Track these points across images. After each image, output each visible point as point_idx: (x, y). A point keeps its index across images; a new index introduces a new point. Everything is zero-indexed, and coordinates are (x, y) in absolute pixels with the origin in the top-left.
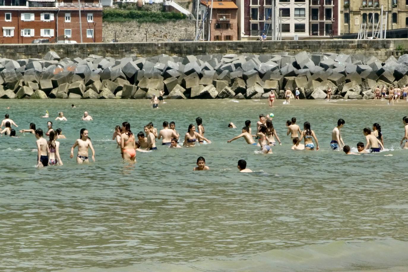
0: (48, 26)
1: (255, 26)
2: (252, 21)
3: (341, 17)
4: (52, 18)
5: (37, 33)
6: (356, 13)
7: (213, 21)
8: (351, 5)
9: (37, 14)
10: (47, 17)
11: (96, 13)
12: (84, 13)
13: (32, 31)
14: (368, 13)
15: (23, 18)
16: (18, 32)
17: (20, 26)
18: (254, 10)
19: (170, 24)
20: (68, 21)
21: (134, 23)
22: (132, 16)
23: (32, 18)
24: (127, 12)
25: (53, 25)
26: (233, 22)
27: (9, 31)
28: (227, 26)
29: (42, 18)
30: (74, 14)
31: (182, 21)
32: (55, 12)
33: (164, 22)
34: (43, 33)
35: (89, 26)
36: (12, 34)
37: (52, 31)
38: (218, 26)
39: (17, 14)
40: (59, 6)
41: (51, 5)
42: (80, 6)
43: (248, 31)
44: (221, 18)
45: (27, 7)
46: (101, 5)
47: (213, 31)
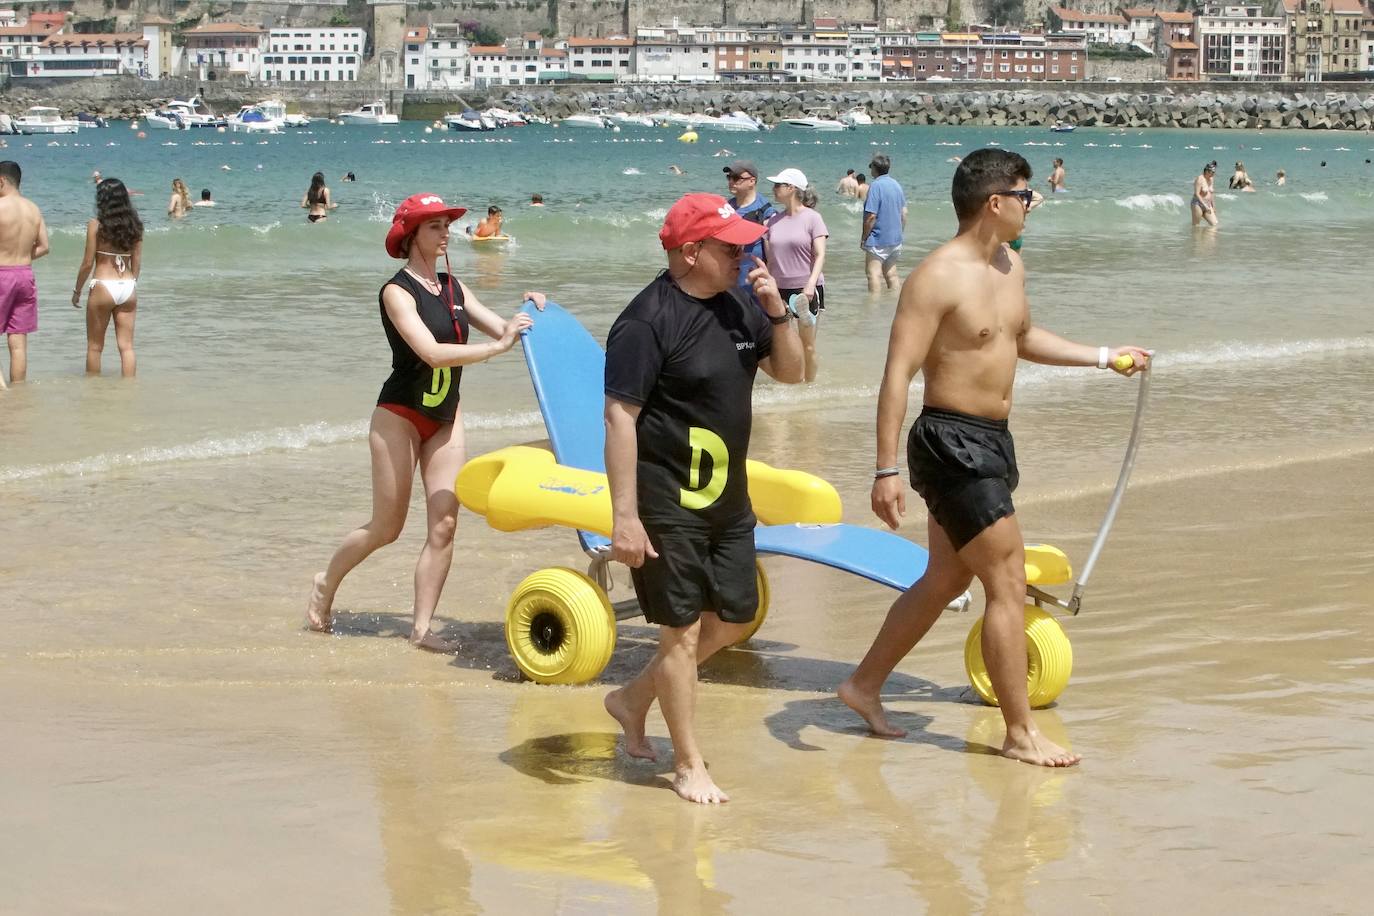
0: (1038, 63)
1: (1212, 64)
2: (1210, 60)
3: (1287, 57)
4: (1042, 55)
5: (1029, 68)
6: (1302, 54)
7: (1177, 60)
8: (1297, 48)
9: (1029, 52)
10: (1038, 55)
11: (1080, 52)
12: (1069, 52)
13: (1025, 67)
14: (1312, 54)
15: (1017, 55)
16: (1012, 69)
17: (1014, 62)
18: (1212, 51)
19: (1138, 62)
20: (1055, 58)
21: (1108, 61)
22: (1106, 55)
23: (1025, 55)
24: (1101, 51)
25: (1043, 62)
26: (1194, 60)
27: (1005, 67)
28: (1188, 64)
29: (1034, 55)
30: (1062, 52)
31: (1149, 59)
32: (1045, 51)
33: (1134, 60)
34: (1034, 69)
35: (1076, 62)
36: (1008, 70)
37: (1042, 67)
38: (1182, 64)
39: (1012, 52)
40: (1048, 45)
41: (1041, 44)
42: (1066, 45)
43: (1206, 69)
44: (1184, 57)
45: (1021, 46)
46: (1083, 45)
47: (1177, 69)
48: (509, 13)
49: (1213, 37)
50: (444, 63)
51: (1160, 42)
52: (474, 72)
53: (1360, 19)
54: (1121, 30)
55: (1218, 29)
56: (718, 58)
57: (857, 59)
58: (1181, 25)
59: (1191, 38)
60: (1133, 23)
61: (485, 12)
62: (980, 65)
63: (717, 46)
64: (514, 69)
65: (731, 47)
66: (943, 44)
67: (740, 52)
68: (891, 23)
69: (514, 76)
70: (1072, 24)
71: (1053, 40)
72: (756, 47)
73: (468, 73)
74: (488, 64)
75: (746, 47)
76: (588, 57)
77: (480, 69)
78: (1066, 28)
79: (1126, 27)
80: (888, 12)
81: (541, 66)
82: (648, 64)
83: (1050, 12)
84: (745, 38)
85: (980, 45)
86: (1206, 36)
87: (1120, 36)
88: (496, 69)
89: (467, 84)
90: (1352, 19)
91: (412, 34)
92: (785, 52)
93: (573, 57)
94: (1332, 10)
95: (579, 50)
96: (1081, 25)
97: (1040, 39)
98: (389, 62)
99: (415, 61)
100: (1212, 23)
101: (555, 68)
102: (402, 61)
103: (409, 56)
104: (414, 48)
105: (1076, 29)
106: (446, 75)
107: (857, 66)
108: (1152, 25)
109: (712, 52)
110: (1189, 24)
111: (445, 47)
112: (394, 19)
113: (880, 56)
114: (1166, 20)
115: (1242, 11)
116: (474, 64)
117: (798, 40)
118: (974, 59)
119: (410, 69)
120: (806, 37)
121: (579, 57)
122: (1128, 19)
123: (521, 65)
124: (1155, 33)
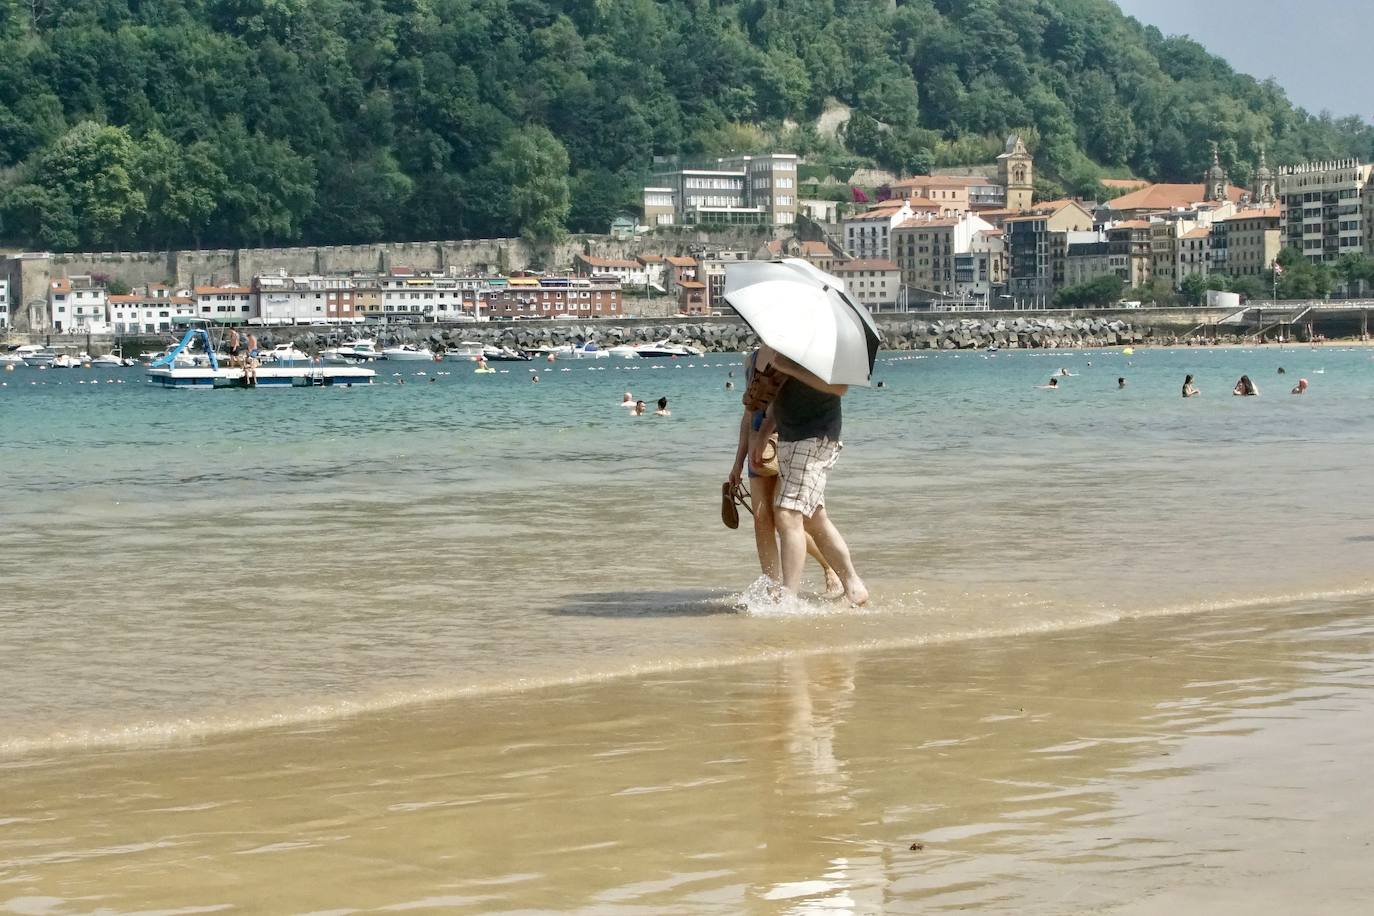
0: (585, 302)
1: (716, 300)
2: (714, 297)
4: (588, 295)
5: (579, 307)
7: (689, 296)
9: (578, 293)
10: (585, 295)
11: (617, 292)
12: (608, 292)
13: (575, 305)
15: (569, 296)
16: (566, 306)
17: (567, 301)
18: (716, 289)
19: (657, 299)
20: (598, 298)
21: (634, 298)
22: (633, 294)
23: (575, 295)
24: (629, 291)
25: (589, 301)
26: (703, 297)
28: (698, 300)
29: (582, 296)
30: (603, 293)
31: (665, 297)
32: (590, 292)
33: (653, 298)
34: (583, 308)
35: (613, 301)
36: (562, 307)
37: (588, 306)
38: (694, 300)
39: (564, 293)
40: (592, 286)
41: (587, 285)
42: (607, 287)
43: (712, 304)
44: (695, 294)
45: (571, 288)
46: (618, 286)
47: (690, 305)
48: (134, 266)
49: (716, 278)
50: (86, 311)
51: (671, 282)
52: (114, 319)
53: (831, 260)
54: (638, 273)
55: (718, 271)
56: (329, 302)
57: (442, 301)
58: (688, 268)
59: (695, 279)
60: (648, 266)
61: (113, 265)
62: (540, 306)
63: (328, 292)
64: (149, 314)
65: (339, 292)
66: (510, 288)
67: (346, 297)
68: (454, 270)
69: (149, 321)
70: (600, 269)
71: (596, 283)
72: (360, 292)
73: (108, 319)
74: (127, 311)
75: (352, 292)
76: (214, 303)
77: (120, 315)
78: (595, 271)
79: (642, 271)
80: (450, 260)
81: (172, 311)
82: (270, 309)
83: (577, 258)
84: (349, 284)
85: (540, 287)
86: (711, 276)
87: (638, 278)
88: (134, 315)
89: (108, 329)
90: (825, 261)
91: (55, 285)
92: (384, 296)
93: (202, 303)
94: (808, 253)
95: (206, 297)
96: (607, 269)
97: (587, 282)
98: (38, 311)
99: (62, 309)
100: (713, 266)
101: (185, 314)
102: (49, 309)
103: (56, 305)
104: (60, 297)
105: (603, 272)
106: (90, 321)
107: (442, 307)
108: (662, 268)
109: (324, 297)
110: (694, 268)
111: (88, 296)
112: (39, 272)
113: (460, 297)
114: (677, 264)
115: (733, 254)
116: (114, 312)
117: (392, 286)
118: (536, 300)
119: (57, 316)
120: (399, 284)
121: (206, 304)
122: (643, 263)
123: (156, 311)
124: (665, 274)
